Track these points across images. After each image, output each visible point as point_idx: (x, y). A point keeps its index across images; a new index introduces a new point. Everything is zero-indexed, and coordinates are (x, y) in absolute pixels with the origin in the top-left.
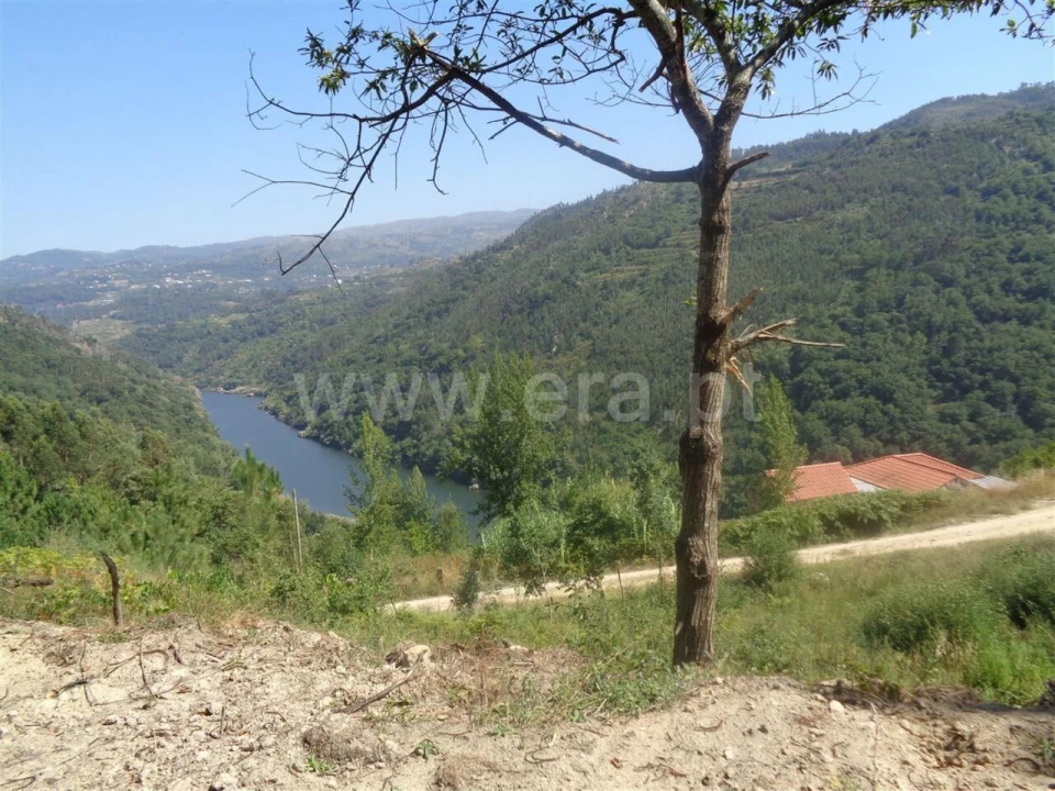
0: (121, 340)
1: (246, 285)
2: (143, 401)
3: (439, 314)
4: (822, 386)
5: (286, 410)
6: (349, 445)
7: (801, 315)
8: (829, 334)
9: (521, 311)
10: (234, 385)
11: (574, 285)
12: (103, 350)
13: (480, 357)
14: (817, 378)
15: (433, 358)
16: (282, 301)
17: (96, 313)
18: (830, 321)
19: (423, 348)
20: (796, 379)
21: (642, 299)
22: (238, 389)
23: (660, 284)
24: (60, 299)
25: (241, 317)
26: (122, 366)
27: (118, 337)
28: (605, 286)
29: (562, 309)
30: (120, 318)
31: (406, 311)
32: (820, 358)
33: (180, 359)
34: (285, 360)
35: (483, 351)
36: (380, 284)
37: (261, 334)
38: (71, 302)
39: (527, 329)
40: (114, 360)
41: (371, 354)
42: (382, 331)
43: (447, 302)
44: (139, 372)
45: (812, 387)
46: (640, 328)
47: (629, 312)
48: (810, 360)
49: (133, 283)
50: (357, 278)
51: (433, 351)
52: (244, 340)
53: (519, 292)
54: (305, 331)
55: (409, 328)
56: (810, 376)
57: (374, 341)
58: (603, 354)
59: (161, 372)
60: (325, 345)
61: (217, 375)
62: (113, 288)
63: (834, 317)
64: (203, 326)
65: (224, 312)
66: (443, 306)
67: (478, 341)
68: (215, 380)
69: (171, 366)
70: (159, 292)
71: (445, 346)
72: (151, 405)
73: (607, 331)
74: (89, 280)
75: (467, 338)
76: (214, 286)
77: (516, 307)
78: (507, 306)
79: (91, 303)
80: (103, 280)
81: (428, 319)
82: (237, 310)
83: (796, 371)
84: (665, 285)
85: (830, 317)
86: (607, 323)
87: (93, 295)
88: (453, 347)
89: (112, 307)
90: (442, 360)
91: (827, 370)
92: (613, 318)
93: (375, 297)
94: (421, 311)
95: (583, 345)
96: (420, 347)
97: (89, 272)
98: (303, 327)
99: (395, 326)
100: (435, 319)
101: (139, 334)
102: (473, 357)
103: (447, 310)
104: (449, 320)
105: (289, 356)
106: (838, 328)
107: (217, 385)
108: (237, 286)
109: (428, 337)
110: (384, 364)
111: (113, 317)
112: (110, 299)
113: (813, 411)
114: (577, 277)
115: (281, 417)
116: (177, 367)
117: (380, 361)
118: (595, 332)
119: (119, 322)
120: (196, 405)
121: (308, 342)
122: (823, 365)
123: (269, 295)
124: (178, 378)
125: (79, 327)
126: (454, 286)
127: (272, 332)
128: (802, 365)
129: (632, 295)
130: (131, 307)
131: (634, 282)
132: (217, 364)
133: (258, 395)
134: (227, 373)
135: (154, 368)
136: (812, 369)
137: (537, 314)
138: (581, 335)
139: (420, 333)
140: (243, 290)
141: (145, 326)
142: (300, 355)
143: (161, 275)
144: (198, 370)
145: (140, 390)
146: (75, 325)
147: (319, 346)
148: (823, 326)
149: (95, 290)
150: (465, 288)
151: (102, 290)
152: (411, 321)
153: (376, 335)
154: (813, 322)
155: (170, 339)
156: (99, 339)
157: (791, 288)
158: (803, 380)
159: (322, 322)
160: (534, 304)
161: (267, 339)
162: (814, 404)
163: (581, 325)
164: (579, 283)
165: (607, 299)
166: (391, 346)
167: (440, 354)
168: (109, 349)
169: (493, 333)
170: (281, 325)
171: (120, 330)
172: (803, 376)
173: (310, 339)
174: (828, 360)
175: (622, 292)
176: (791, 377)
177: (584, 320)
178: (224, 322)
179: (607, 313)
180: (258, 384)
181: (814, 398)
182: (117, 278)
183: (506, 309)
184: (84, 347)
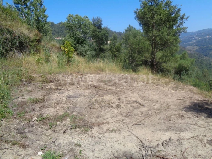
0: (196, 50)
2: (200, 63)
12: (193, 52)
17: (191, 44)
24: (184, 42)
26: (196, 55)
27: (195, 49)
33: (209, 54)
38: (187, 42)
40: (194, 54)
44: (200, 57)
49: (199, 38)
59: (204, 56)
62: (195, 39)
69: (206, 55)
70: (205, 39)
72: (202, 64)
74: (191, 38)
79: (190, 43)
80: (193, 38)
87: (191, 41)
89: (195, 43)
97: (191, 36)
101: (200, 49)
111: (195, 45)
112: (194, 41)
116: (208, 56)
119: (196, 46)
124: (208, 58)
130: (199, 43)
135: (203, 56)
141: (201, 47)
143: (206, 35)
145: (200, 60)
146: (187, 47)
149: (192, 40)
151: (193, 40)
155: (207, 49)
156: (192, 50)
168: (194, 52)
171: (196, 48)
182: (196, 37)
184: (189, 52)
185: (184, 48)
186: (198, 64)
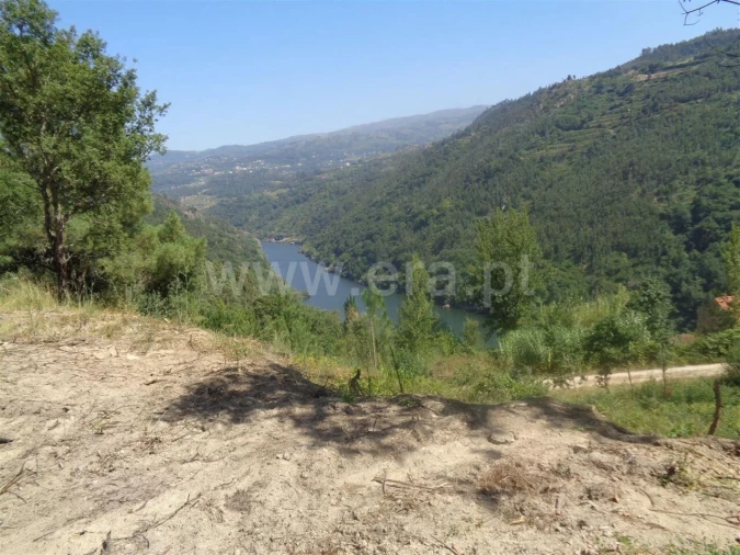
0: (211, 208)
1: (286, 169)
2: (227, 248)
3: (419, 185)
4: (718, 231)
5: (316, 253)
6: (359, 278)
7: (700, 177)
8: (725, 190)
9: (478, 181)
10: (282, 237)
11: (518, 160)
12: (201, 215)
13: (448, 214)
14: (715, 225)
15: (415, 216)
16: (311, 180)
17: (194, 191)
18: (726, 180)
19: (408, 209)
20: (696, 226)
21: (570, 168)
22: (284, 239)
23: (585, 157)
24: (171, 183)
25: (285, 191)
26: (212, 225)
27: (208, 207)
28: (542, 160)
29: (509, 178)
30: (209, 194)
31: (395, 184)
32: (717, 210)
33: (247, 220)
34: (314, 219)
35: (451, 211)
36: (376, 165)
37: (298, 202)
38: (179, 185)
39: (483, 194)
40: (208, 221)
41: (372, 214)
42: (379, 198)
43: (423, 176)
44: (223, 229)
45: (710, 233)
46: (569, 190)
47: (561, 178)
48: (708, 211)
49: (215, 171)
50: (360, 161)
51: (415, 211)
52: (286, 207)
53: (476, 166)
54: (327, 200)
55: (398, 195)
56: (709, 224)
57: (374, 205)
58: (541, 210)
59: (236, 229)
60: (341, 209)
61: (270, 230)
62: (203, 175)
63: (730, 177)
64: (260, 198)
65: (273, 188)
66: (421, 179)
67: (447, 203)
68: (269, 234)
69: (241, 225)
70: (232, 176)
71: (423, 207)
72: (232, 251)
73: (544, 193)
74: (190, 169)
75: (439, 201)
76: (266, 171)
77: (474, 178)
78: (468, 177)
79: (192, 185)
80: (197, 170)
81: (410, 188)
82: (281, 187)
83: (696, 220)
84: (589, 157)
85: (726, 177)
86: (543, 188)
87: (192, 179)
88: (430, 208)
89: (204, 187)
90: (422, 217)
91: (723, 219)
92: (548, 184)
93: (373, 174)
94: (405, 183)
95: (525, 204)
96: (406, 208)
97: (189, 165)
98: (325, 197)
99: (389, 194)
100: (416, 188)
101: (221, 205)
102: (444, 215)
103: (424, 182)
104: (425, 188)
105: (316, 216)
106: (733, 185)
107: (271, 237)
108: (280, 170)
109: (411, 202)
110: (381, 221)
111: (205, 193)
112: (202, 182)
113: (710, 250)
114: (520, 155)
115: (313, 258)
116: (245, 226)
117: (378, 219)
118: (534, 194)
119: (209, 197)
120: (259, 251)
121: (329, 206)
122: (719, 215)
123: (302, 176)
124: (246, 233)
125: (185, 201)
126: (428, 165)
127: (305, 200)
128: (701, 215)
129: (563, 166)
130: (216, 186)
131: (564, 156)
132: (270, 223)
133: (296, 243)
134: (277, 229)
135: (231, 226)
136: (710, 218)
137: (490, 182)
138: (523, 196)
139: (405, 199)
140: (285, 173)
141: (225, 199)
142: (324, 216)
143: (232, 164)
144: (259, 227)
145: (225, 240)
146: (183, 200)
147: (336, 210)
148: (720, 184)
149: (193, 176)
150: (437, 166)
151: (198, 176)
152: (399, 191)
153: (375, 200)
154: (711, 181)
155: (240, 207)
156: (198, 209)
157: (692, 155)
158: (702, 227)
159: (338, 193)
160: (488, 175)
161: (301, 206)
162: (711, 245)
163: (523, 189)
164: (522, 158)
165: (543, 169)
166: (385, 208)
167: (421, 213)
168: (204, 214)
169: (458, 197)
170: (311, 195)
171: (209, 202)
172: (703, 224)
173: (330, 205)
174: (724, 211)
175: (554, 164)
176: (692, 225)
177: (526, 186)
178: (273, 195)
179: (543, 180)
180: (298, 235)
181: (712, 241)
182: (206, 168)
183: (468, 179)
184: (190, 214)
185: (174, 202)
186: (222, 252)
